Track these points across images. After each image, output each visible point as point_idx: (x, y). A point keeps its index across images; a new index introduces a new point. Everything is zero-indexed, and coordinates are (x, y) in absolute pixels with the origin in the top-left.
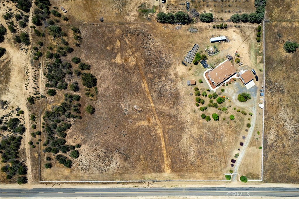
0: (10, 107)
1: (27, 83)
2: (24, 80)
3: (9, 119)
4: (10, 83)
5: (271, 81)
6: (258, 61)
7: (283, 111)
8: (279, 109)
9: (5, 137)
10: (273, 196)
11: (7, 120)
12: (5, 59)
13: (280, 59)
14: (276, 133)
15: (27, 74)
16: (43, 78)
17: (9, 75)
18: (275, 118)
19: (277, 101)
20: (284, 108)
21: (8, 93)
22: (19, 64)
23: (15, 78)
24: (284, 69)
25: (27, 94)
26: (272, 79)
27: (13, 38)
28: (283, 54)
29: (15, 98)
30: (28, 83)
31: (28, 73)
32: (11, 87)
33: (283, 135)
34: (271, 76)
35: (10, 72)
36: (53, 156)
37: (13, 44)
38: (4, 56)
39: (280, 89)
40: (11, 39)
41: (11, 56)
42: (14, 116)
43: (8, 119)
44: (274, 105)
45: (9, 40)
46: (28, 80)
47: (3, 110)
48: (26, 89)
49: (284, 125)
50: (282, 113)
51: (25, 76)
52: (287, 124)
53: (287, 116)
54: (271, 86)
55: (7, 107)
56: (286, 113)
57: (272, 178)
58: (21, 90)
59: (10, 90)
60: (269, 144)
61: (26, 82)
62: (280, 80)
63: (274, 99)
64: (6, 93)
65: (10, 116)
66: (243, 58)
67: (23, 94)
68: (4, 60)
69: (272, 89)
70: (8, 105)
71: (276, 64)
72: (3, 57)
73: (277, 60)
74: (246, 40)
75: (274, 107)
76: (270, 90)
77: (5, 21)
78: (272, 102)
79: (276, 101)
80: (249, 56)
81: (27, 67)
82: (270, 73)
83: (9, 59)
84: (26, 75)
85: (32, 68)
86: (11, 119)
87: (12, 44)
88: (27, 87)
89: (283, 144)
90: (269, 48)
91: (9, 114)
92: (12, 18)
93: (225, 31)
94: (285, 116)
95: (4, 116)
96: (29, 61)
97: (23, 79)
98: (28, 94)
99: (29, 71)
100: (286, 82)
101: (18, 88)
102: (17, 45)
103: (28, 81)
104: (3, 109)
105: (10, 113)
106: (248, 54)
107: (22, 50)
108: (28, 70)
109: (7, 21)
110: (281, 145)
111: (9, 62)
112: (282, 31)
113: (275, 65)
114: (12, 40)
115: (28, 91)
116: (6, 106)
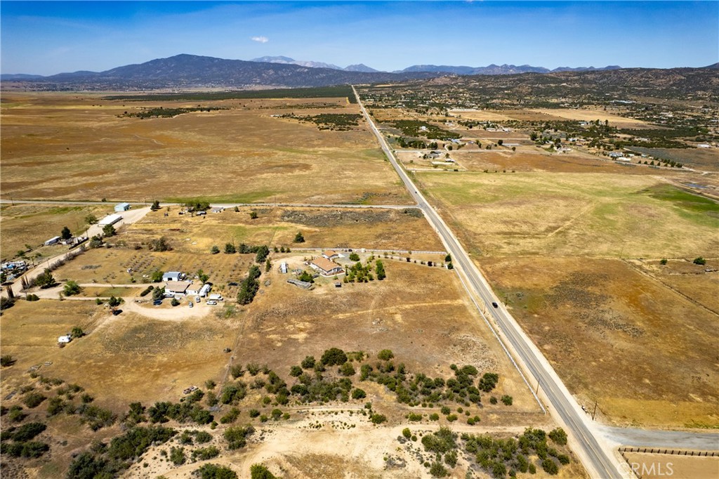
0: (398, 453)
1: (340, 426)
2: (333, 431)
3: (427, 453)
4: (340, 455)
9: (472, 465)
11: (431, 457)
12: (281, 468)
15: (320, 426)
16: (330, 406)
17: (321, 457)
21: (366, 457)
22: (295, 440)
23: (328, 446)
25: (366, 426)
27: (233, 454)
29: (375, 445)
30: (339, 424)
31: (318, 424)
32: (351, 452)
35: (314, 455)
36: (485, 396)
37: (245, 454)
38: (274, 470)
40: (233, 457)
41: (276, 456)
42: (418, 444)
43: (428, 456)
45: (234, 461)
46: (333, 423)
47: (407, 466)
48: (354, 426)
51: (324, 431)
55: (399, 459)
58: (355, 436)
59: (357, 455)
61: (338, 428)
64: (366, 460)
65: (420, 453)
67: (365, 433)
68: (284, 470)
70: (394, 457)
72: (276, 472)
77: (187, 465)
81: (305, 427)
83: (282, 458)
84: (322, 428)
85: (307, 419)
86: (426, 451)
87: (245, 457)
88: (350, 425)
91: (415, 455)
92: (185, 451)
95: (422, 462)
96: (291, 426)
97: (332, 433)
98: (365, 424)
99: (314, 423)
101: (351, 441)
102: (250, 447)
103: (336, 424)
104: (405, 466)
105: (414, 453)
107: (262, 439)
108: (311, 425)
109: (189, 460)
111: (289, 459)
114: (237, 455)
115: (358, 424)
116: (398, 461)
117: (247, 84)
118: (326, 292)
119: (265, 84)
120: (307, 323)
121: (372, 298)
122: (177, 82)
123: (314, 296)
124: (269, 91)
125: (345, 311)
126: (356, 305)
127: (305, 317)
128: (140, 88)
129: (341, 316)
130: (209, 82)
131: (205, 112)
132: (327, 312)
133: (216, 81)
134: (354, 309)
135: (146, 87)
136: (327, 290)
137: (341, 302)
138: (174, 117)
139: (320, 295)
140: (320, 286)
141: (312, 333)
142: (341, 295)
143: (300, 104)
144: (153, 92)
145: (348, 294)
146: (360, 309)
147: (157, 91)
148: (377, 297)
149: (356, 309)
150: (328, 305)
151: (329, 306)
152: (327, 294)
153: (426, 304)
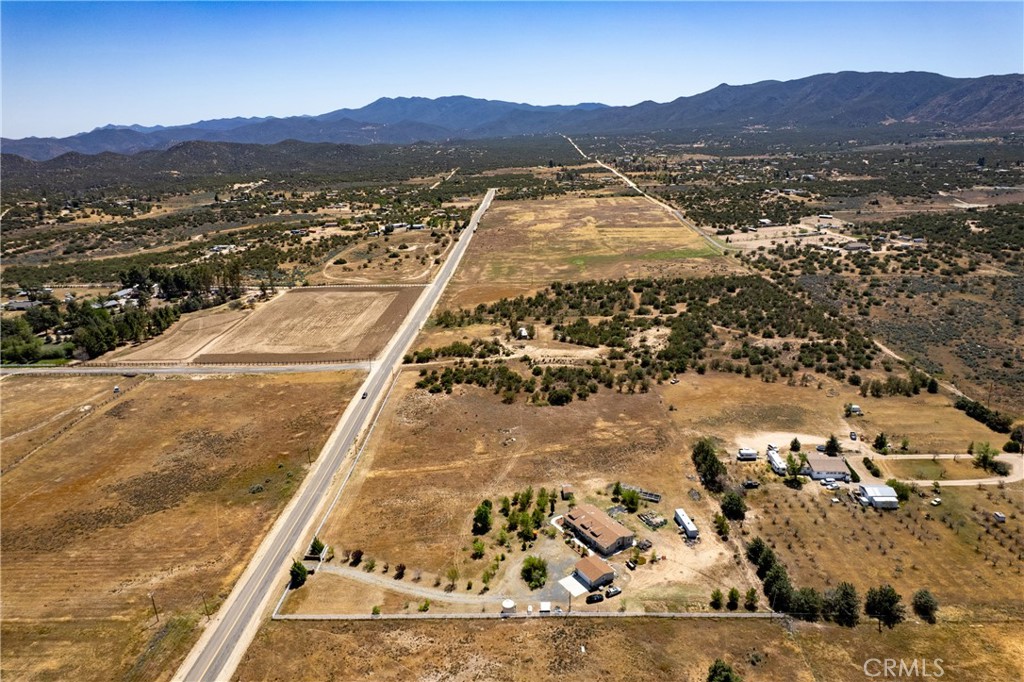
5: (593, 636)
6: (648, 603)
7: (489, 665)
8: (496, 656)
10: (207, 646)
13: (672, 662)
14: (414, 650)
18: (466, 645)
19: (524, 651)
20: (500, 670)
24: (641, 672)
26: (600, 639)
28: (692, 671)
33: (403, 667)
34: (609, 636)
39: (568, 661)
44: (509, 643)
49: (440, 669)
50: (482, 662)
52: (440, 676)
53: (471, 676)
54: (575, 636)
56: (481, 673)
57: (268, 644)
60: (382, 635)
62: (598, 659)
63: (530, 643)
66: (650, 571)
69: (566, 638)
71: (651, 651)
73: (666, 652)
74: (705, 578)
75: (503, 644)
76: (563, 632)
78: (521, 637)
79: (525, 648)
80: (659, 584)
82: (617, 635)
89: (372, 670)
90: (702, 634)
93: (714, 539)
94: (469, 670)
100: (592, 677)
106: (666, 582)
110: (371, 663)
112: (776, 670)
113: (648, 647)
118: (586, 482)
120: (599, 437)
121: (509, 475)
123: (603, 475)
125: (552, 453)
126: (535, 463)
127: (606, 445)
129: (558, 447)
132: (577, 452)
134: (539, 457)
136: (585, 486)
137: (559, 466)
139: (592, 476)
140: (599, 493)
141: (589, 427)
142: (561, 478)
145: (549, 480)
146: (530, 458)
148: (503, 476)
149: (536, 458)
150: (577, 462)
151: (576, 460)
152: (584, 478)
153: (430, 468)
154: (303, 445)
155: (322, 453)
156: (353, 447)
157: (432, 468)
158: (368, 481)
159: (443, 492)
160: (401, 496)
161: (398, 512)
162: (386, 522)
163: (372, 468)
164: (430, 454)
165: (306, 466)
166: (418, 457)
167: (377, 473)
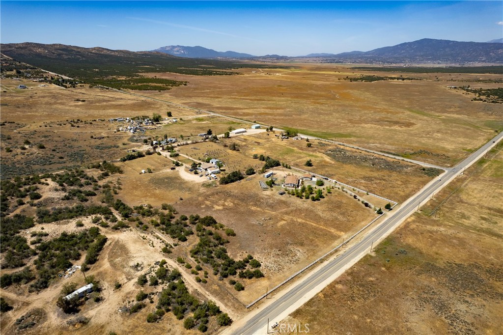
0: (146, 266)
2: (145, 244)
4: (131, 252)
9: (161, 293)
12: (111, 243)
15: (145, 239)
29: (146, 258)
32: (135, 253)
35: (125, 246)
36: (234, 278)
48: (154, 247)
51: (143, 241)
58: (148, 250)
59: (135, 256)
61: (148, 244)
64: (133, 259)
67: (152, 252)
70: (142, 266)
72: (108, 243)
83: (116, 240)
96: (139, 233)
98: (158, 249)
101: (143, 251)
102: (117, 231)
103: (151, 242)
108: (143, 237)
111: (118, 242)
116: (140, 268)
117: (471, 61)
119: (489, 62)
120: (232, 204)
121: (288, 208)
122: (413, 59)
123: (259, 194)
124: (488, 67)
125: (260, 207)
126: (273, 207)
127: (237, 201)
128: (384, 62)
129: (254, 208)
130: (438, 60)
131: (400, 80)
132: (252, 203)
133: (445, 59)
134: (267, 208)
135: (388, 62)
137: (267, 202)
138: (372, 82)
142: (274, 199)
143: (493, 79)
144: (391, 65)
145: (279, 200)
147: (394, 65)
148: (292, 208)
149: (269, 209)
150: (259, 200)
153: (315, 225)
154: (372, 269)
155: (362, 257)
156: (341, 253)
157: (313, 224)
158: (345, 231)
159: (320, 213)
160: (337, 219)
161: (343, 214)
162: (349, 213)
163: (339, 237)
164: (307, 231)
165: (373, 254)
166: (315, 232)
167: (338, 233)
